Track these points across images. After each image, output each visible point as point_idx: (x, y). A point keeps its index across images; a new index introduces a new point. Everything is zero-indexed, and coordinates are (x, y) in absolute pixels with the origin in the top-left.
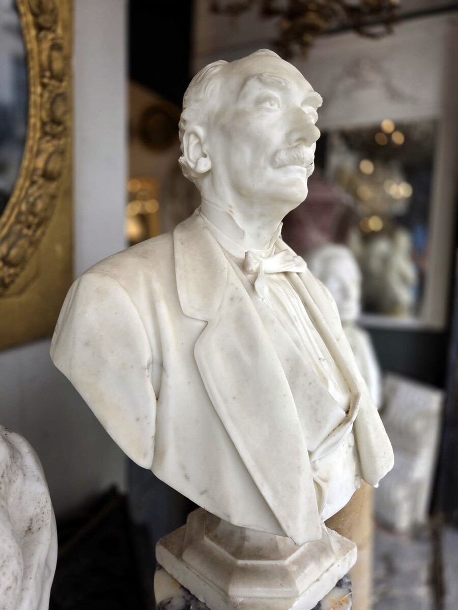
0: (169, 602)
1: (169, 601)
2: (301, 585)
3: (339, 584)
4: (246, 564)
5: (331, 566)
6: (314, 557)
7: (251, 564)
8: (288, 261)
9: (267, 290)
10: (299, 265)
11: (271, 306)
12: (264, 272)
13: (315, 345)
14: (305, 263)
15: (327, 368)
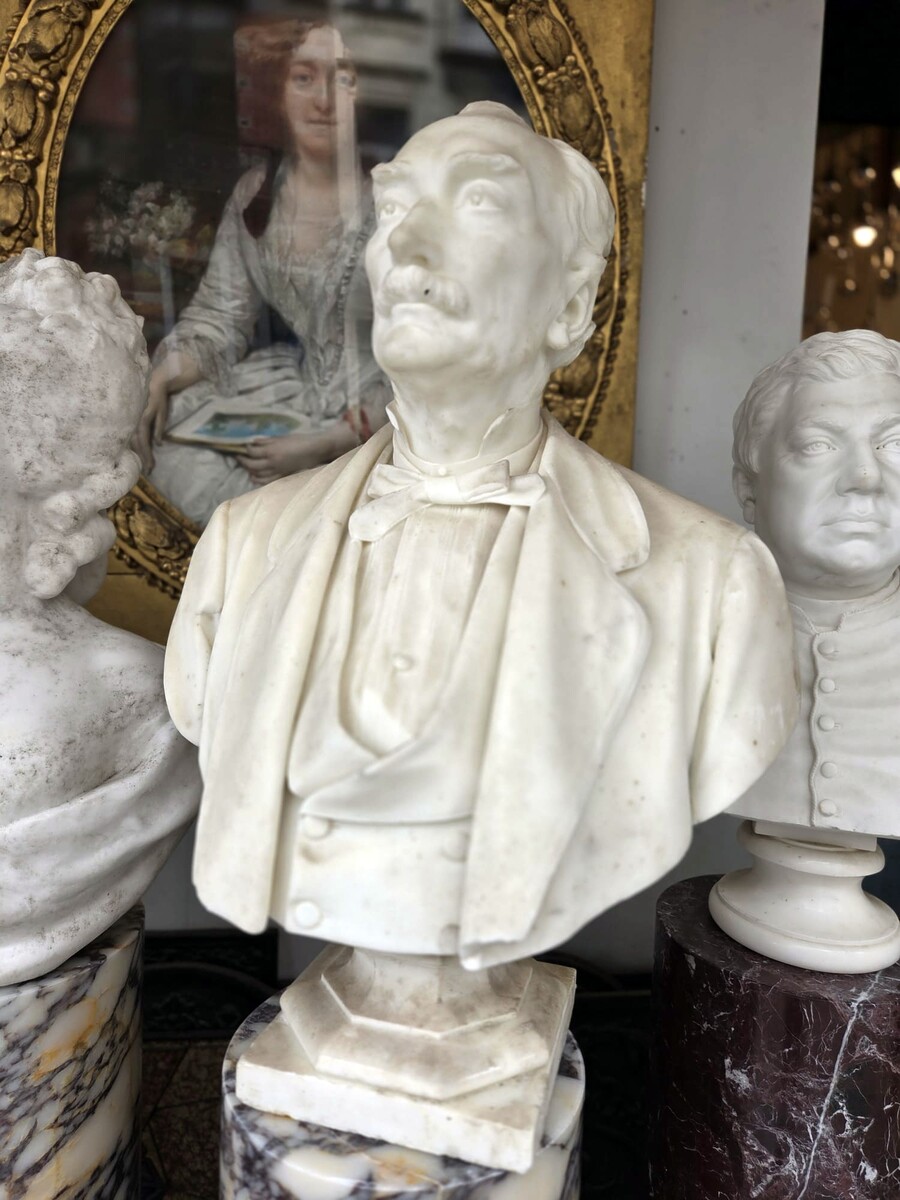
2: (329, 1059)
3: (451, 1162)
4: (325, 987)
5: (425, 1099)
6: (398, 1052)
7: (328, 991)
8: (487, 483)
9: (383, 528)
10: (522, 491)
11: (376, 555)
12: (425, 501)
13: (424, 635)
14: (541, 488)
15: (412, 677)
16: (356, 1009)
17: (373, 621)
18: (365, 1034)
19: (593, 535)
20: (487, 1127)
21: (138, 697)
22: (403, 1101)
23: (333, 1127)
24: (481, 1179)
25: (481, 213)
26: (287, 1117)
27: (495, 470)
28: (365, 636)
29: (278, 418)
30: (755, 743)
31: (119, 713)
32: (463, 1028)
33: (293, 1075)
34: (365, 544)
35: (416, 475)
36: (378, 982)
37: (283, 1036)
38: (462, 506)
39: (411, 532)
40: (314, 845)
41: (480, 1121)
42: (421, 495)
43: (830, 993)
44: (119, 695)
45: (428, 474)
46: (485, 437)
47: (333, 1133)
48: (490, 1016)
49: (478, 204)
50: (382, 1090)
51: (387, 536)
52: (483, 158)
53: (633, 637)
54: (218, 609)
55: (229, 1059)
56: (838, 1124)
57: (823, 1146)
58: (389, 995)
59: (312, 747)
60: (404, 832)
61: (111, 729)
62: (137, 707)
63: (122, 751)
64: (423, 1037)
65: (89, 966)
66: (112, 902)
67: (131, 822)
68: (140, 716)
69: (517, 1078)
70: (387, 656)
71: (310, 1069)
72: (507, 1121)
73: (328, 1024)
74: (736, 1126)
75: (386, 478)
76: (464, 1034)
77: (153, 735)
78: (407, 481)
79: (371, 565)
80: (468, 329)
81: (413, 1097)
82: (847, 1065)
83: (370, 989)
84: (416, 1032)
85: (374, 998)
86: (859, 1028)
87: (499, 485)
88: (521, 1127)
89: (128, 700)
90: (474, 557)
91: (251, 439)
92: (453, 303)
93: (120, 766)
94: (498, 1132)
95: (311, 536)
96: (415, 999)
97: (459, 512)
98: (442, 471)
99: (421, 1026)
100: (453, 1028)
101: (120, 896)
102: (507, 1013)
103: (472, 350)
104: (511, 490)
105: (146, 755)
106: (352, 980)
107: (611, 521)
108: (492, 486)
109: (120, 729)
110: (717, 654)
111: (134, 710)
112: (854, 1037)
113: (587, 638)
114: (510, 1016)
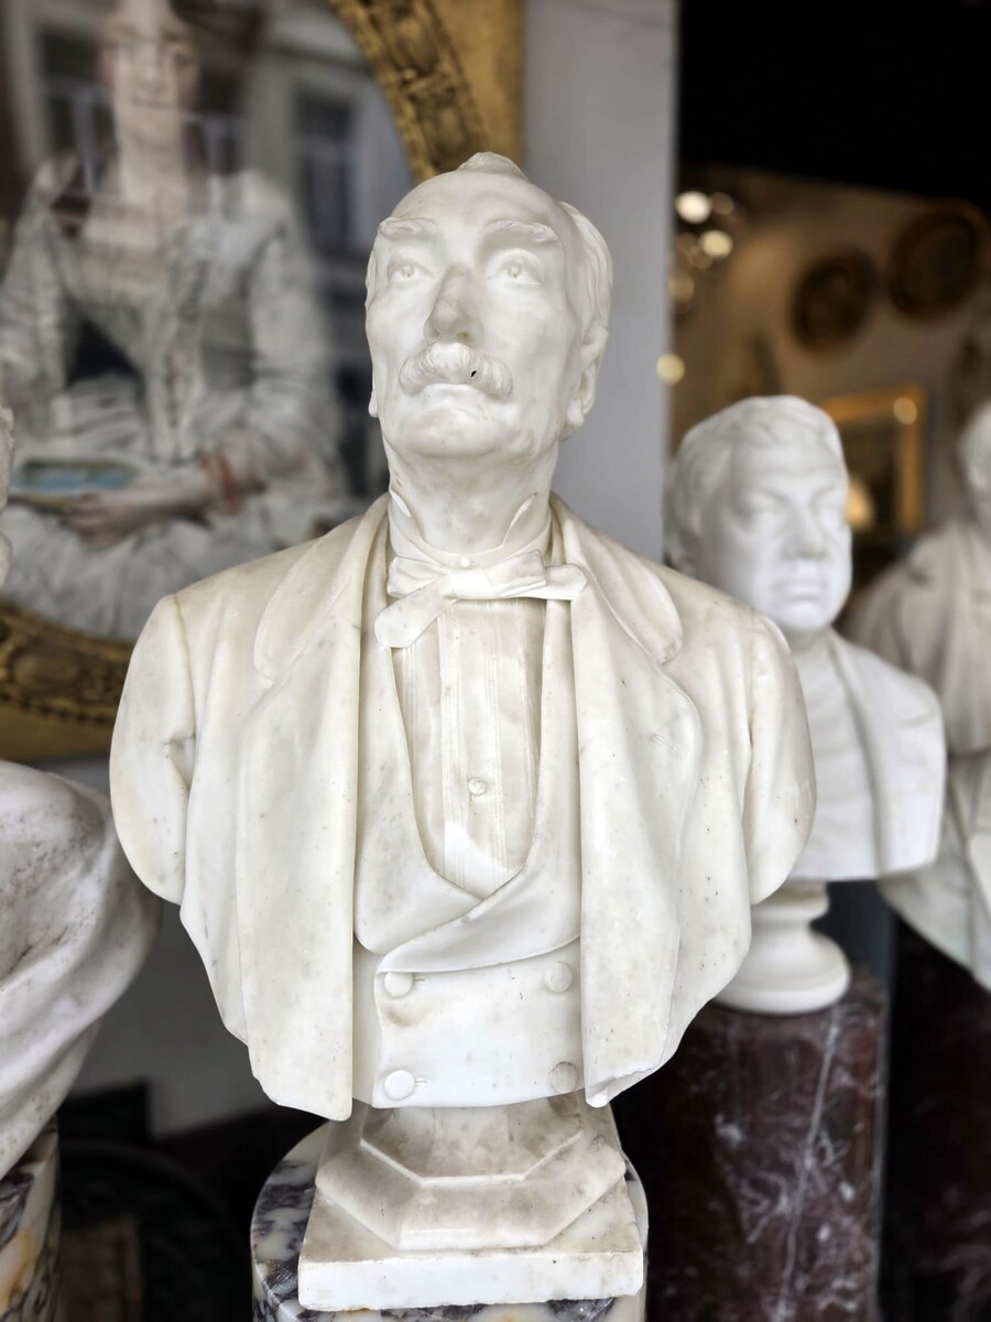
0: (294, 1167)
1: (295, 1164)
2: (412, 1234)
3: (558, 1305)
4: (369, 1153)
5: (526, 1248)
6: (487, 1206)
7: (376, 1157)
8: (523, 576)
9: (414, 631)
10: (561, 584)
11: (413, 663)
12: (449, 597)
13: (491, 752)
14: (582, 581)
15: (490, 800)
16: (424, 1171)
17: (433, 741)
18: (443, 1196)
19: (633, 627)
20: (595, 1259)
21: (48, 848)
22: (503, 1257)
23: (421, 1307)
24: (595, 1314)
25: (520, 287)
26: (365, 1310)
27: (528, 561)
28: (427, 760)
29: (109, 466)
30: (796, 821)
31: (29, 871)
32: (542, 1161)
33: (370, 1262)
34: (394, 650)
35: (437, 568)
36: (439, 1134)
37: (334, 1220)
38: (490, 601)
39: (449, 635)
40: (397, 1004)
41: (587, 1256)
42: (446, 591)
43: (807, 1033)
44: (24, 847)
45: (449, 567)
46: (512, 524)
47: (423, 1312)
48: (562, 1141)
49: (515, 276)
50: (475, 1252)
51: (420, 640)
52: (526, 227)
53: (689, 730)
54: (190, 734)
55: (260, 1262)
56: (821, 1154)
57: (810, 1178)
58: (455, 1145)
59: (390, 897)
60: (500, 974)
61: (23, 892)
62: (51, 860)
63: (35, 919)
64: (505, 1182)
65: (17, 1193)
66: (39, 1108)
67: (65, 1005)
68: (55, 870)
69: (603, 1199)
70: (458, 781)
71: (391, 1251)
72: (614, 1248)
73: (397, 1198)
74: (731, 1180)
75: (405, 573)
76: (543, 1168)
77: (73, 892)
78: (427, 575)
79: (407, 677)
80: (509, 413)
81: (511, 1250)
82: (827, 1098)
83: (432, 1143)
84: (498, 1178)
85: (440, 1153)
86: (836, 1062)
87: (539, 578)
88: (630, 1250)
89: (37, 852)
90: (523, 660)
91: (77, 492)
92: (499, 385)
93: (35, 937)
94: (608, 1261)
95: (326, 645)
96: (484, 1143)
97: (488, 608)
98: (465, 562)
99: (501, 1172)
100: (534, 1163)
101: (48, 1098)
102: (576, 1133)
103: (513, 435)
104: (549, 583)
105: (72, 917)
106: (403, 1138)
107: (644, 609)
108: (529, 579)
109: (33, 891)
110: (754, 737)
111: (46, 865)
112: (832, 1070)
113: (652, 737)
114: (579, 1135)
